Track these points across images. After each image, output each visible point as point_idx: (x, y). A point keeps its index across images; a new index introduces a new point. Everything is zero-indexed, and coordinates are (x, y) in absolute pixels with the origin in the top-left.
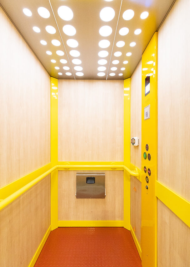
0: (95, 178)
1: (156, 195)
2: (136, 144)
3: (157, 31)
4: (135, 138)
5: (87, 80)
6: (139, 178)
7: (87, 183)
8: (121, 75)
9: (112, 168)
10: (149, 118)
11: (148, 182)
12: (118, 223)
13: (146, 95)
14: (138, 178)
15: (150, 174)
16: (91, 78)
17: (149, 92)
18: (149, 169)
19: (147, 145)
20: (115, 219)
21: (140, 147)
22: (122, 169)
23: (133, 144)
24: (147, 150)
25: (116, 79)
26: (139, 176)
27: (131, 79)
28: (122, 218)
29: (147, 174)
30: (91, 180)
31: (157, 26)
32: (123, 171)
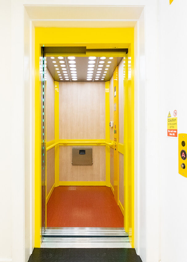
0: (85, 151)
1: (118, 151)
2: (112, 126)
3: (118, 66)
4: (111, 122)
5: (79, 82)
7: (80, 154)
8: (102, 79)
9: (96, 143)
10: (116, 110)
11: (116, 146)
12: (101, 183)
13: (115, 97)
15: (116, 141)
16: (82, 80)
18: (116, 139)
19: (115, 125)
20: (99, 180)
23: (110, 126)
24: (115, 128)
25: (100, 81)
26: (113, 145)
27: (110, 82)
28: (104, 179)
30: (82, 152)
31: (118, 64)
32: (105, 146)
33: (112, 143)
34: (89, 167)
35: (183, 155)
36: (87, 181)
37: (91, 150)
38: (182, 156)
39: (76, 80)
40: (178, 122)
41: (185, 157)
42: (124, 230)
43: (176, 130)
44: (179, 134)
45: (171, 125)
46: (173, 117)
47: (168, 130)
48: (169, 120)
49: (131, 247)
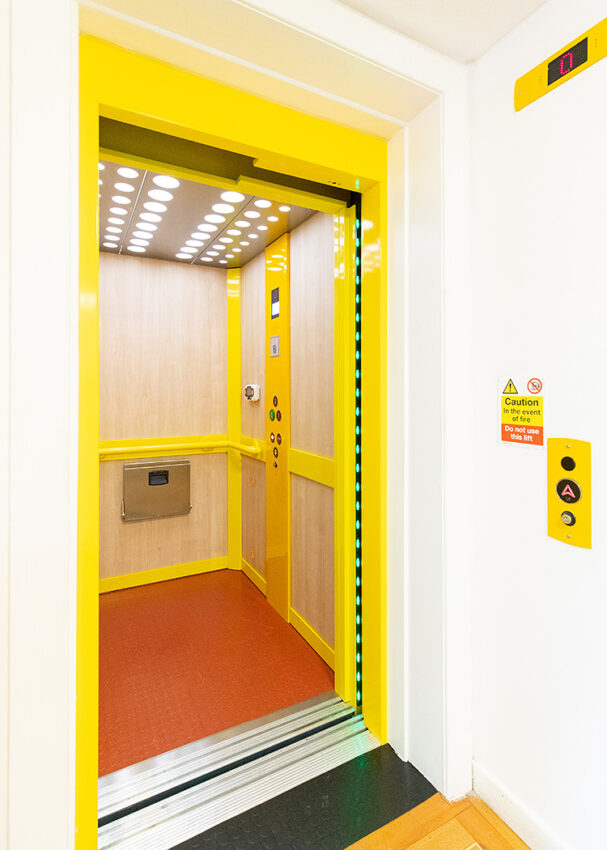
0: (167, 472)
1: (289, 469)
2: (255, 397)
3: (289, 232)
4: (252, 386)
6: (262, 456)
7: (150, 484)
8: (223, 262)
9: (202, 449)
10: (278, 356)
11: (276, 456)
12: (216, 563)
13: (273, 317)
14: (258, 458)
15: (279, 442)
17: (277, 316)
18: (279, 435)
19: (275, 397)
20: (209, 556)
21: (262, 403)
22: (225, 450)
23: (249, 397)
24: (276, 405)
25: (214, 265)
26: (261, 453)
27: (242, 273)
28: (223, 549)
29: (276, 444)
30: (159, 476)
31: (289, 228)
32: (225, 453)
33: (257, 446)
34: (178, 521)
35: (568, 490)
36: (172, 563)
37: (185, 470)
38: (564, 493)
39: (143, 250)
40: (546, 407)
41: (573, 496)
42: (339, 699)
43: (541, 429)
44: (549, 439)
45: (516, 415)
46: (523, 393)
47: (503, 426)
48: (508, 401)
49: (377, 745)
